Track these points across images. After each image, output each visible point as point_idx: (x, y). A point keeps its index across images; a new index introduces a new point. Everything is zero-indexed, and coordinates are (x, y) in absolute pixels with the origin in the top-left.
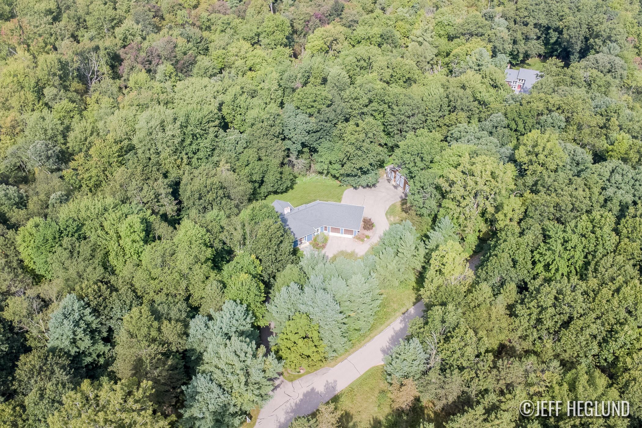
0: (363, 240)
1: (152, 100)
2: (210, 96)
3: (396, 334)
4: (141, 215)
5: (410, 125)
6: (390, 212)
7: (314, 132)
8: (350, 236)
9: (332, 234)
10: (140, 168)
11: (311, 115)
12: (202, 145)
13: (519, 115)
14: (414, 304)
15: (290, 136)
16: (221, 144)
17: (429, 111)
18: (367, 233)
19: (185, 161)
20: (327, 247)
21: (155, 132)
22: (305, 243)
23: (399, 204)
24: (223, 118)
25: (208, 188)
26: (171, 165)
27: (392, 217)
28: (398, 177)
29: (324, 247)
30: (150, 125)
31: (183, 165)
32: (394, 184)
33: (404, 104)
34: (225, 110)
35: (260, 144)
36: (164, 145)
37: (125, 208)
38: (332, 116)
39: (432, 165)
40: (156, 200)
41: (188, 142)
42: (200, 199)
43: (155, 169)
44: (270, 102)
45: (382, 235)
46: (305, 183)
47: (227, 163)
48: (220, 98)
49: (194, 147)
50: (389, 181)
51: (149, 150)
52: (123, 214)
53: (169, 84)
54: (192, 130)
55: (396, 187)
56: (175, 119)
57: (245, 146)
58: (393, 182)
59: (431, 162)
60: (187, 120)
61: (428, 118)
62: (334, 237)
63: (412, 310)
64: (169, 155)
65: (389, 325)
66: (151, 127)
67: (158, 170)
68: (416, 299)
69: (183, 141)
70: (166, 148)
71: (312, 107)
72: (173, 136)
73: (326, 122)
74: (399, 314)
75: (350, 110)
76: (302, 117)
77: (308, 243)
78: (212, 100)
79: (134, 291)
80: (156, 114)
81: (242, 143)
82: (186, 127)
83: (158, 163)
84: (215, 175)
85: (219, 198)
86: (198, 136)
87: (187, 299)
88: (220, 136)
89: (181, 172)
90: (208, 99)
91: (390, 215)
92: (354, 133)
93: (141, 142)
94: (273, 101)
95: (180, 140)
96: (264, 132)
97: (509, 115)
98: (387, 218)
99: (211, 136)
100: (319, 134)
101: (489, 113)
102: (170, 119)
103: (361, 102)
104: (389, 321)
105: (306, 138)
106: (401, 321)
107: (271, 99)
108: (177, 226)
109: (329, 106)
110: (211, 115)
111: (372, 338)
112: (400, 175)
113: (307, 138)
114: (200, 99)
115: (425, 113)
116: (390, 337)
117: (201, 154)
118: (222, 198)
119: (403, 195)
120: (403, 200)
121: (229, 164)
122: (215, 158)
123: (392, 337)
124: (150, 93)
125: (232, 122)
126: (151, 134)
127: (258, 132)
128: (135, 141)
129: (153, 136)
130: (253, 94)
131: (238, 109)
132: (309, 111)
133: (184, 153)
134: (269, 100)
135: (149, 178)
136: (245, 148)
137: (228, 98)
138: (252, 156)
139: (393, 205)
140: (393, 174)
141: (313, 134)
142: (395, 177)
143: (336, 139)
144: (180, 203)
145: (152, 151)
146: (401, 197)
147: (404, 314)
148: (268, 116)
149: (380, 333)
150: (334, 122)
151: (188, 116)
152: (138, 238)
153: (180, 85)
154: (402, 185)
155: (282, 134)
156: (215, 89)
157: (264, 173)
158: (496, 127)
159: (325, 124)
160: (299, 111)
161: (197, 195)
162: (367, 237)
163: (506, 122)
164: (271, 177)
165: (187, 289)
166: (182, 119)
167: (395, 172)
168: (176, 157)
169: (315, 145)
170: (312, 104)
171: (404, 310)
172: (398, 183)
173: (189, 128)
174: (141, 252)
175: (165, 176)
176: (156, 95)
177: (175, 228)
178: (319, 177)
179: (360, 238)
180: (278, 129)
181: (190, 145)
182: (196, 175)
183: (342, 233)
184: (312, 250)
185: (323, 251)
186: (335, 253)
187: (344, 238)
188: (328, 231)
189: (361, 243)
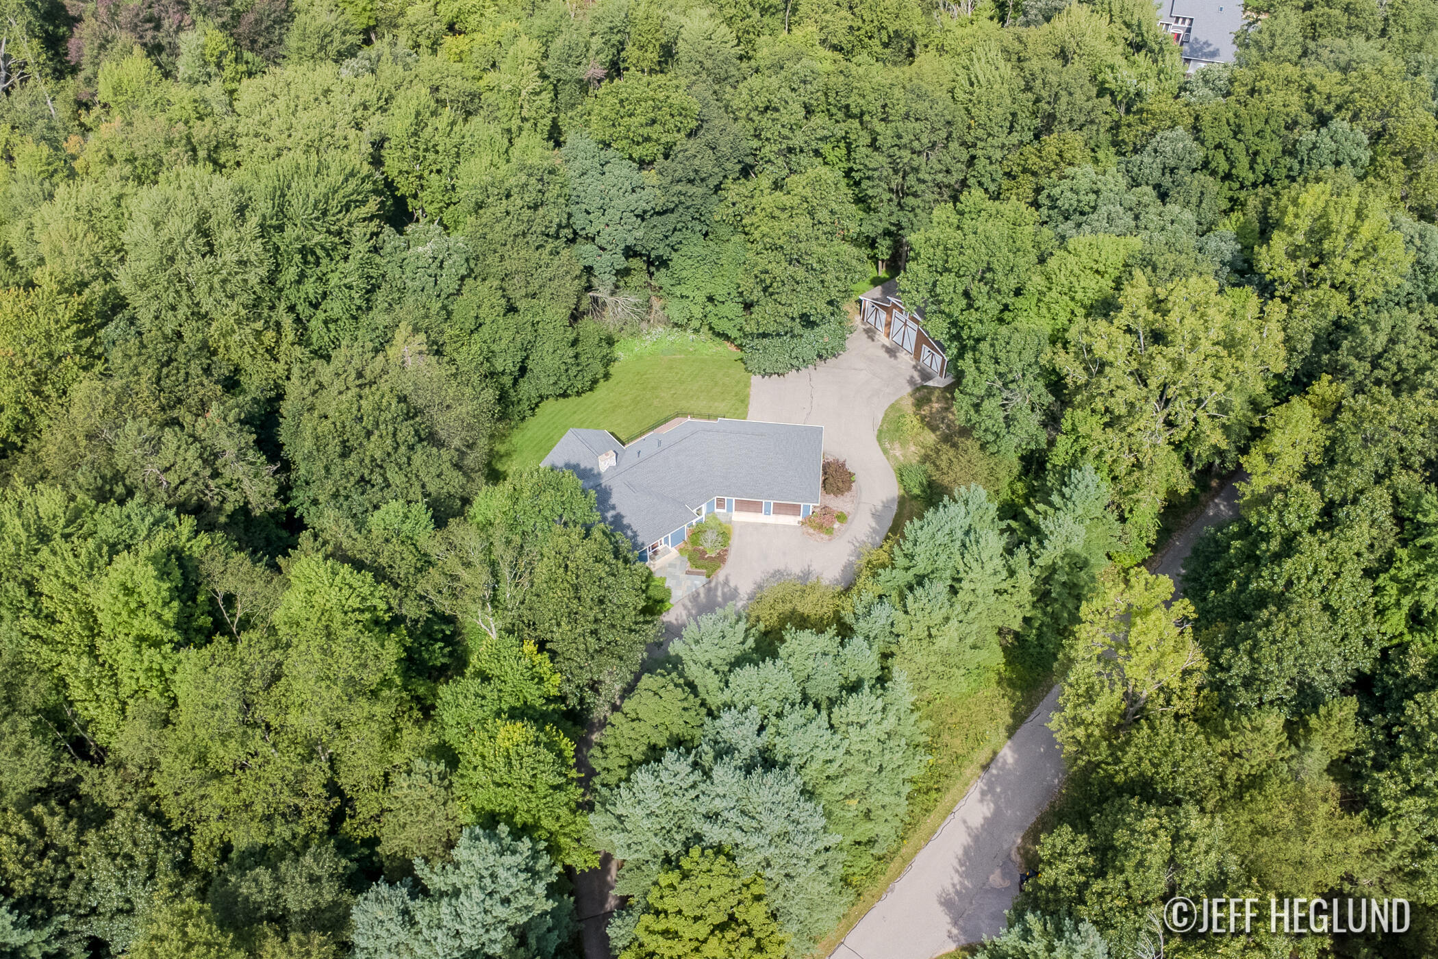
0: (830, 531)
1: (169, 143)
2: (343, 121)
3: (976, 839)
4: (161, 540)
5: (927, 177)
6: (889, 431)
7: (659, 214)
8: (792, 520)
9: (739, 517)
10: (148, 372)
11: (643, 164)
12: (334, 280)
13: (1237, 132)
14: (1011, 731)
15: (591, 231)
16: (393, 272)
17: (980, 133)
18: (838, 503)
19: (289, 334)
20: (731, 559)
21: (182, 254)
22: (667, 552)
23: (908, 405)
24: (389, 185)
25: (368, 422)
26: (247, 348)
27: (897, 445)
28: (897, 325)
29: (721, 559)
30: (164, 235)
31: (285, 345)
32: (887, 342)
33: (907, 116)
34: (393, 164)
35: (507, 263)
36: (219, 294)
37: (107, 522)
38: (706, 164)
40: (208, 472)
41: (290, 274)
42: (345, 454)
43: (195, 369)
44: (520, 129)
45: (879, 507)
46: (640, 358)
47: (416, 330)
48: (375, 124)
49: (310, 288)
50: (870, 333)
51: (174, 308)
52: (99, 548)
53: (214, 91)
54: (298, 238)
55: (891, 352)
56: (241, 210)
57: (463, 271)
58: (882, 338)
59: (1018, 292)
60: (281, 206)
61: (979, 153)
62: (747, 525)
63: (1008, 754)
64: (238, 322)
65: (950, 811)
66: (171, 241)
67: (207, 371)
68: (1013, 716)
69: (276, 270)
70: (225, 300)
71: (648, 139)
72: (242, 263)
73: (691, 181)
74: (971, 770)
75: (756, 143)
76: (621, 171)
77: (674, 552)
78: (352, 133)
79: (158, 818)
80: (181, 195)
81: (455, 266)
82: (281, 228)
83: (209, 351)
84: (385, 371)
85: (403, 449)
86: (319, 252)
87: (336, 818)
88: (388, 248)
89: (280, 368)
90: (338, 133)
91: (892, 441)
92: (777, 213)
93: (143, 287)
94: (528, 125)
95: (263, 272)
96: (517, 228)
97: (1209, 134)
98: (885, 451)
99: (360, 248)
100: (672, 218)
101: (1148, 129)
102: (225, 211)
103: (785, 119)
104: (948, 798)
105: (637, 234)
106: (983, 793)
107: (524, 120)
108: (280, 560)
109: (692, 134)
110: (352, 184)
111: (907, 861)
112: (903, 317)
113: (639, 234)
114: (313, 134)
115: (969, 139)
116: (960, 852)
117: (334, 307)
118: (411, 448)
119: (916, 375)
120: (917, 389)
121: (422, 337)
122: (379, 318)
123: (966, 851)
124: (162, 119)
125: (415, 196)
126: (171, 259)
127: (498, 227)
128: (125, 284)
129: (180, 266)
130: (469, 107)
131: (431, 156)
132: (638, 152)
133: (282, 307)
134: (515, 123)
135: (180, 401)
136: (462, 278)
137: (397, 124)
138: (487, 304)
139: (892, 406)
140: (883, 315)
141: (656, 220)
142: (888, 324)
143: (723, 231)
144: (287, 466)
145: (183, 311)
146: (911, 381)
147: (985, 767)
148: (524, 178)
149: (928, 841)
150: (713, 182)
151: (280, 197)
152: (156, 630)
153: (249, 91)
154: (910, 344)
155: (568, 226)
156: (356, 99)
157: (527, 349)
158: (1172, 171)
159: (691, 190)
160: (610, 153)
161: (334, 447)
162: (841, 517)
163: (1200, 154)
164: (548, 359)
165: (333, 788)
166: (264, 207)
167: (888, 310)
168: (259, 325)
169: (663, 251)
170: (646, 131)
171: (983, 755)
172: (898, 339)
173: (290, 233)
174: (174, 670)
175: (231, 384)
176: (181, 126)
177: (278, 570)
178: (676, 336)
179: (823, 522)
180: (553, 215)
181: (299, 282)
182: (325, 380)
183: (767, 513)
184: (688, 573)
185: (721, 575)
186: (758, 580)
187: (776, 526)
188: (730, 510)
189: (826, 537)
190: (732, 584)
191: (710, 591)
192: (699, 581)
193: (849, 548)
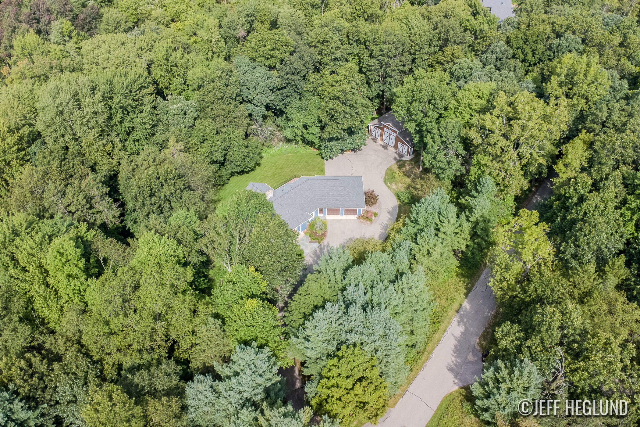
0: (371, 220)
1: (51, 68)
2: (133, 55)
3: (459, 341)
4: (72, 233)
5: (396, 68)
6: (389, 178)
7: (279, 90)
8: (353, 217)
9: (329, 217)
10: (55, 164)
11: (271, 68)
12: (137, 121)
13: (526, 41)
14: (466, 295)
15: (251, 97)
16: (163, 117)
17: (417, 48)
18: (373, 209)
19: (119, 145)
20: (328, 234)
21: (67, 110)
23: (395, 168)
24: (155, 83)
25: (162, 179)
26: (99, 153)
27: (393, 184)
28: (386, 135)
29: (324, 235)
30: (58, 101)
31: (116, 151)
32: (382, 143)
33: (385, 43)
34: (157, 72)
35: (215, 112)
36: (85, 128)
37: (46, 226)
38: (299, 65)
39: (446, 113)
40: (88, 206)
41: (117, 119)
42: (152, 195)
43: (77, 161)
44: (212, 57)
45: (391, 209)
46: (273, 156)
47: (177, 141)
48: (147, 56)
49: (127, 124)
50: (374, 140)
51: (63, 136)
52: (44, 237)
53: (71, 45)
54: (120, 102)
55: (385, 147)
56: (93, 89)
57: (196, 116)
58: (379, 142)
59: (446, 109)
60: (111, 89)
61: (417, 56)
62: (333, 220)
63: (466, 305)
64: (95, 140)
65: (445, 331)
66: (61, 104)
67: (82, 162)
68: (466, 289)
69: (110, 118)
70: (88, 130)
71: (272, 57)
72: (95, 113)
73: (293, 74)
74: (451, 313)
75: (320, 57)
76: (262, 71)
77: (302, 234)
78: (137, 60)
79: (87, 355)
80: (64, 84)
81: (192, 113)
82: (111, 98)
83: (81, 154)
84: (165, 159)
85: (179, 191)
86: (129, 108)
87: (171, 351)
88: (160, 106)
89: (115, 162)
90: (131, 59)
91: (391, 183)
92: (334, 84)
93: (48, 126)
94: (215, 55)
95: (105, 117)
96: (218, 95)
97: (514, 43)
98: (388, 187)
99: (148, 108)
100: (285, 90)
101: (487, 44)
102: (86, 90)
103: (333, 45)
104: (443, 325)
105: (271, 98)
106: (459, 322)
107: (213, 53)
108: (129, 240)
109: (292, 53)
110: (141, 79)
111: (430, 354)
112: (389, 131)
113: (272, 98)
114: (119, 60)
115: (412, 51)
116: (453, 347)
117: (138, 134)
118: (182, 191)
119: (397, 156)
120: (398, 161)
121: (181, 143)
122: (159, 138)
123: (456, 347)
124: (47, 59)
125: (167, 88)
126: (62, 113)
127: (210, 95)
128: (39, 126)
129: (66, 116)
130: (187, 49)
131: (174, 69)
132: (268, 63)
133: (114, 134)
134: (210, 54)
135: (71, 176)
136: (195, 119)
137: (158, 55)
138: (208, 129)
139: (388, 169)
140: (379, 131)
141: (278, 92)
142: (382, 135)
143: (309, 95)
144: (123, 205)
145: (67, 137)
146: (395, 159)
147: (458, 311)
148: (219, 73)
149: (437, 344)
150: (302, 74)
151: (110, 82)
152: (76, 271)
153: (86, 45)
154: (392, 143)
155: (240, 95)
156: (138, 46)
157: (226, 149)
158: (500, 60)
159: (294, 77)
160: (256, 63)
161: (147, 192)
162: (375, 214)
163: (511, 52)
164: (236, 153)
165: (167, 336)
166: (104, 88)
167: (381, 129)
168: (104, 141)
169: (281, 106)
170: (271, 53)
171: (456, 306)
172: (386, 141)
173: (116, 100)
174: (85, 291)
175: (93, 169)
176: (56, 61)
177: (128, 244)
178: (288, 146)
179: (367, 217)
180: (233, 90)
181: (121, 122)
182: (139, 163)
183: (342, 215)
184: (310, 242)
185: (325, 242)
186: (342, 243)
187: (346, 220)
188: (325, 214)
189: (369, 223)
190: (331, 246)
191: (321, 250)
192: (316, 245)
193: (380, 227)
